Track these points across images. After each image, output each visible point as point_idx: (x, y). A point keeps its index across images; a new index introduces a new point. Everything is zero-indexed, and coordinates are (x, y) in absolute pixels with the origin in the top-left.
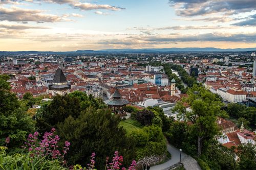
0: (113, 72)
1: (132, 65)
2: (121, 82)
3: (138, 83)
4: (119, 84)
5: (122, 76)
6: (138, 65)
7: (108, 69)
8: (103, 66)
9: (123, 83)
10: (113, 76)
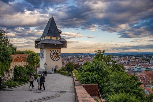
0: (125, 63)
1: (138, 60)
2: (132, 69)
3: (146, 70)
4: (130, 70)
5: (132, 65)
6: (143, 60)
7: (121, 62)
8: (118, 60)
9: (133, 70)
10: (125, 65)
